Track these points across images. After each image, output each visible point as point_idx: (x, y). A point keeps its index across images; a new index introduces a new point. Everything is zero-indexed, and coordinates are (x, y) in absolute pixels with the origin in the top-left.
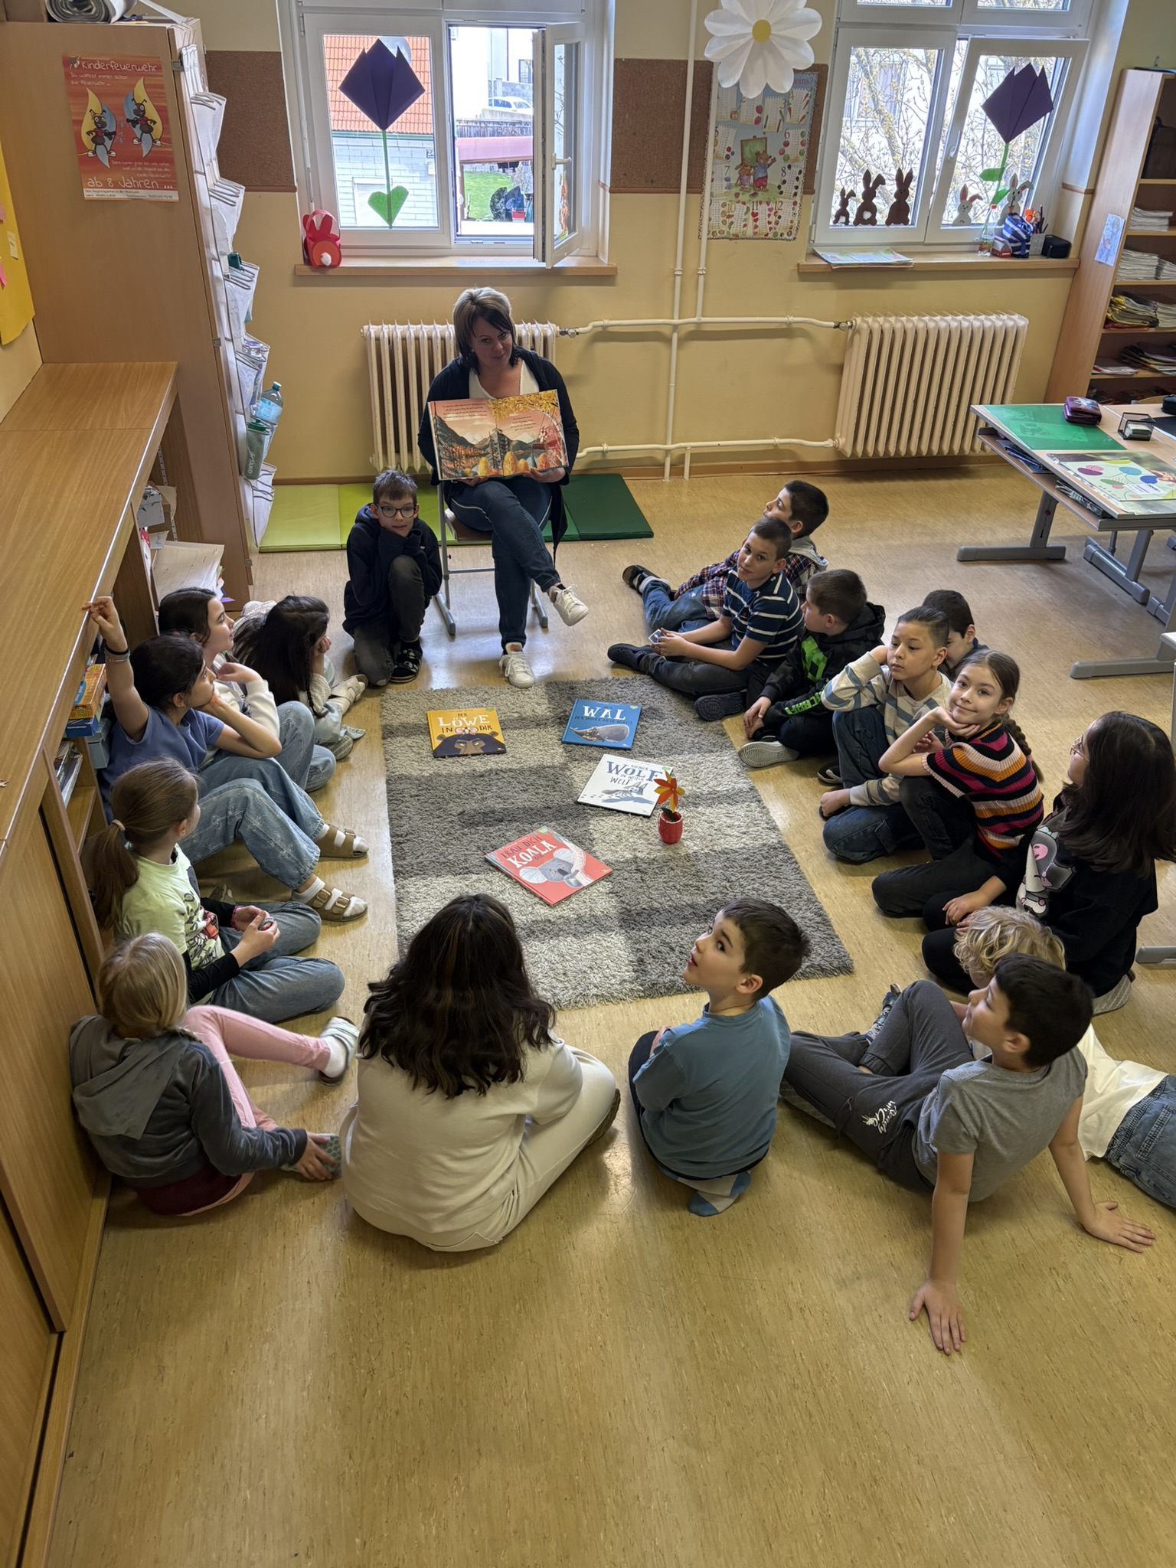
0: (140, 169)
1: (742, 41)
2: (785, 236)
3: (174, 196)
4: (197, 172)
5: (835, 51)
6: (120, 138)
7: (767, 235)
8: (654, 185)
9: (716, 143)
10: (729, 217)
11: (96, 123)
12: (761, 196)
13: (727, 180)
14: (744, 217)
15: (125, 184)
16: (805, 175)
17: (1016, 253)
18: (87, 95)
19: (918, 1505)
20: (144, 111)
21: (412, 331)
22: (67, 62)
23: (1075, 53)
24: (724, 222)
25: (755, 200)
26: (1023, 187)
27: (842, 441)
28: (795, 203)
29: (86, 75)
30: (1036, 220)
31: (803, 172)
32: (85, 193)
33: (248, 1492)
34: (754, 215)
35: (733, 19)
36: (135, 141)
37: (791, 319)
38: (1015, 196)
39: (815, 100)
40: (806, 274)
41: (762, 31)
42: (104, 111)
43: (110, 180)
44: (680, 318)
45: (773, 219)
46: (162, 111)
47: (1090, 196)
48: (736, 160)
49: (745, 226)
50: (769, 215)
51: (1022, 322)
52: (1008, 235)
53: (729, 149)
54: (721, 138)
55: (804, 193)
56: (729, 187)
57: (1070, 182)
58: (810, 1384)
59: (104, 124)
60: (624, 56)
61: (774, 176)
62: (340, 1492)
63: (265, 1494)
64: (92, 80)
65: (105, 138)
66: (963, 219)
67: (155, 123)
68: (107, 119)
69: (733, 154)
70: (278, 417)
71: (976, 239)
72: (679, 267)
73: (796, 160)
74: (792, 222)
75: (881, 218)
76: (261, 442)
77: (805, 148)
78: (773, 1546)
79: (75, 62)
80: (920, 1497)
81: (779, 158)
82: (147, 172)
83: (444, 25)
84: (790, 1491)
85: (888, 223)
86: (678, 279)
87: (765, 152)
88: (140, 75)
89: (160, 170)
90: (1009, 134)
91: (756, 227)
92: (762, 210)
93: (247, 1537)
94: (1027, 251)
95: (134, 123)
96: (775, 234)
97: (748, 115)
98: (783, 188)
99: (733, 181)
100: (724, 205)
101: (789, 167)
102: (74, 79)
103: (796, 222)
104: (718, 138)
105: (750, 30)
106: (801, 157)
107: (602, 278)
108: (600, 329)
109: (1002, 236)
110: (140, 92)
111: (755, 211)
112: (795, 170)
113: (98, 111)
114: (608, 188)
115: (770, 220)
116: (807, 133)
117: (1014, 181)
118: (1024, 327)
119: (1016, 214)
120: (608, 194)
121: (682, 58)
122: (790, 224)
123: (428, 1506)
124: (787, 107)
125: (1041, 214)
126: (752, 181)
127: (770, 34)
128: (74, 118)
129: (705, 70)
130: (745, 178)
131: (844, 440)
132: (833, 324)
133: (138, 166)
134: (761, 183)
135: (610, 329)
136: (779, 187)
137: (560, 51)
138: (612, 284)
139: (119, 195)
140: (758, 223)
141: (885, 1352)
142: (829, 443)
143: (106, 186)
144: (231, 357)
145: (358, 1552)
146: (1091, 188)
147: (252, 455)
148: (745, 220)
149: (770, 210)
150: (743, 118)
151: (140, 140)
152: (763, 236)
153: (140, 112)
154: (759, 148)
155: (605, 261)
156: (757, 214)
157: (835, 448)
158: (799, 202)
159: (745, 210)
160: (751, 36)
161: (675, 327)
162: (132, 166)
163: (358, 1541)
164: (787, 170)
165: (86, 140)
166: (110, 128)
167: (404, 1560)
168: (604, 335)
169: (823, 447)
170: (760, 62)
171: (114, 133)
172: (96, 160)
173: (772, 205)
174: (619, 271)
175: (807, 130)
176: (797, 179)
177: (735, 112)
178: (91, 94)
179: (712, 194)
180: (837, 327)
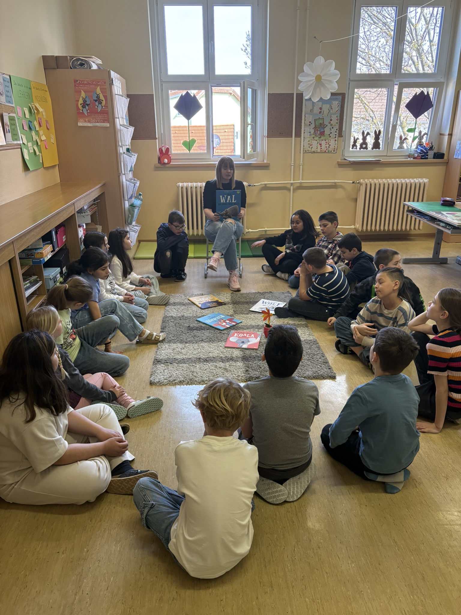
0: (97, 116)
1: (311, 82)
2: (332, 152)
3: (108, 125)
4: (116, 118)
5: (349, 90)
6: (91, 106)
7: (325, 151)
8: (283, 135)
9: (305, 120)
10: (311, 145)
11: (83, 101)
12: (322, 138)
13: (310, 132)
14: (316, 145)
15: (92, 121)
16: (339, 131)
17: (423, 157)
18: (81, 92)
19: (338, 558)
20: (99, 97)
21: (194, 185)
22: (75, 81)
23: (440, 86)
24: (309, 147)
25: (321, 139)
26: (424, 135)
27: (357, 226)
28: (335, 140)
29: (81, 85)
30: (430, 146)
31: (338, 129)
32: (79, 124)
33: (45, 530)
34: (320, 144)
35: (308, 75)
36: (96, 107)
37: (336, 181)
38: (421, 138)
39: (341, 105)
40: (340, 165)
41: (319, 78)
42: (86, 97)
43: (87, 120)
44: (293, 181)
45: (327, 146)
46: (105, 97)
47: (450, 136)
48: (313, 126)
49: (317, 148)
50: (326, 145)
51: (426, 180)
52: (419, 151)
53: (310, 122)
54: (307, 118)
55: (339, 137)
56: (310, 135)
57: (442, 133)
58: (295, 511)
59: (86, 101)
60: (271, 93)
61: (327, 131)
62: (83, 532)
63: (52, 531)
64: (83, 87)
65: (86, 106)
66: (401, 147)
67: (103, 101)
68: (87, 100)
69: (311, 124)
70: (140, 205)
71: (407, 154)
72: (293, 162)
73: (335, 125)
74: (335, 147)
75: (370, 146)
76: (134, 211)
77: (338, 121)
78: (267, 567)
79: (78, 81)
80: (339, 556)
81: (329, 125)
82: (99, 117)
83: (210, 86)
84: (279, 548)
85: (372, 149)
86: (292, 167)
87: (323, 123)
88: (98, 85)
89: (104, 116)
90: (417, 115)
91: (321, 149)
92: (323, 143)
93: (40, 545)
94: (427, 157)
95: (96, 101)
96: (329, 151)
97: (316, 110)
98: (331, 135)
99: (312, 133)
100: (309, 141)
101: (333, 128)
102: (77, 87)
103: (336, 147)
104: (306, 119)
105: (314, 78)
106: (337, 125)
107: (264, 167)
108: (264, 186)
109: (417, 152)
110: (98, 91)
111: (321, 143)
112: (335, 129)
113: (84, 97)
114: (266, 136)
115: (326, 146)
116: (339, 116)
117: (420, 132)
118: (427, 182)
119: (422, 145)
120: (266, 138)
121: (292, 92)
122: (334, 148)
123: (118, 540)
124: (331, 108)
125: (432, 144)
126: (319, 133)
127: (321, 79)
128: (76, 99)
129: (300, 96)
130: (316, 132)
131: (358, 225)
132: (352, 182)
133: (97, 115)
134: (322, 134)
135: (268, 186)
136: (329, 135)
137: (250, 91)
138: (268, 170)
139: (89, 125)
140: (322, 147)
141: (331, 503)
142: (353, 227)
143: (85, 122)
144: (124, 180)
145: (84, 554)
146: (451, 133)
147: (130, 216)
148: (317, 146)
149: (326, 143)
150: (315, 112)
151: (98, 107)
152: (324, 152)
153: (98, 97)
154: (321, 121)
155: (265, 161)
156: (321, 144)
157: (355, 228)
158: (337, 140)
159: (317, 143)
160: (315, 80)
161: (292, 184)
162: (94, 115)
163: (85, 550)
164: (332, 129)
165: (80, 106)
166: (88, 103)
167: (103, 558)
168: (266, 188)
169: (350, 228)
170: (318, 89)
171: (89, 104)
172: (83, 113)
173: (327, 141)
174: (271, 165)
175: (339, 115)
176: (336, 132)
177: (312, 110)
178: (82, 91)
179: (304, 138)
180: (353, 183)
